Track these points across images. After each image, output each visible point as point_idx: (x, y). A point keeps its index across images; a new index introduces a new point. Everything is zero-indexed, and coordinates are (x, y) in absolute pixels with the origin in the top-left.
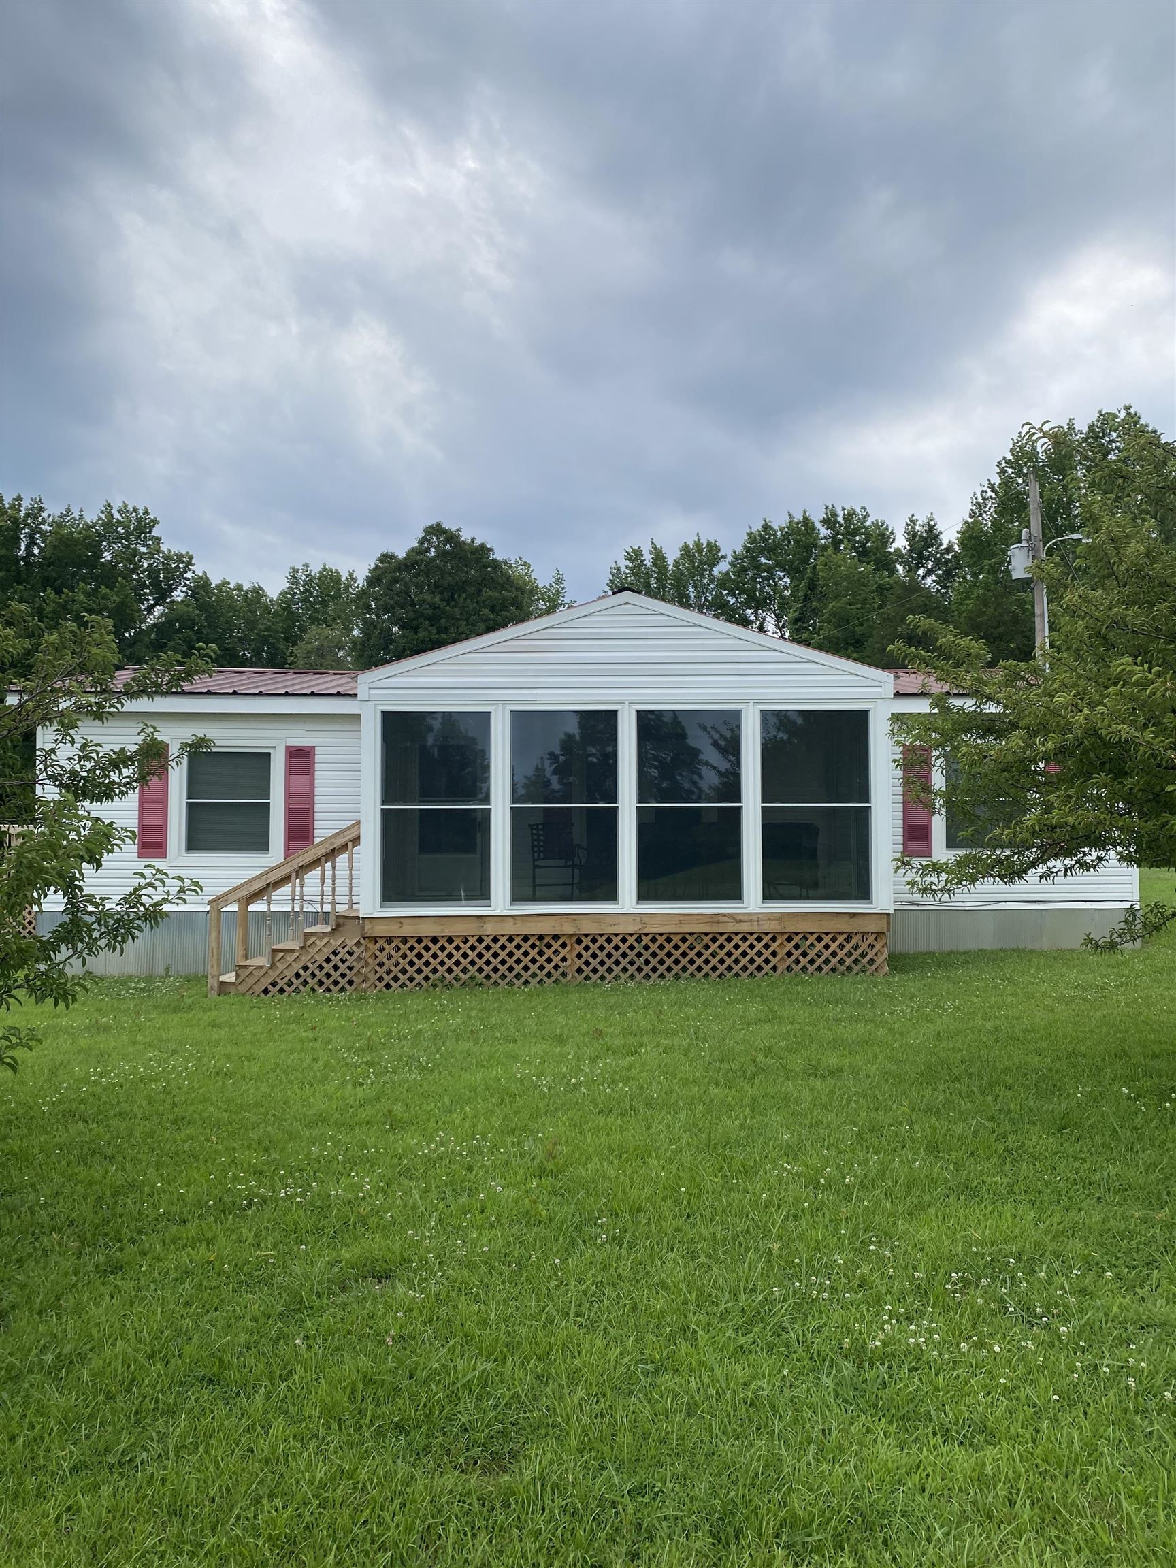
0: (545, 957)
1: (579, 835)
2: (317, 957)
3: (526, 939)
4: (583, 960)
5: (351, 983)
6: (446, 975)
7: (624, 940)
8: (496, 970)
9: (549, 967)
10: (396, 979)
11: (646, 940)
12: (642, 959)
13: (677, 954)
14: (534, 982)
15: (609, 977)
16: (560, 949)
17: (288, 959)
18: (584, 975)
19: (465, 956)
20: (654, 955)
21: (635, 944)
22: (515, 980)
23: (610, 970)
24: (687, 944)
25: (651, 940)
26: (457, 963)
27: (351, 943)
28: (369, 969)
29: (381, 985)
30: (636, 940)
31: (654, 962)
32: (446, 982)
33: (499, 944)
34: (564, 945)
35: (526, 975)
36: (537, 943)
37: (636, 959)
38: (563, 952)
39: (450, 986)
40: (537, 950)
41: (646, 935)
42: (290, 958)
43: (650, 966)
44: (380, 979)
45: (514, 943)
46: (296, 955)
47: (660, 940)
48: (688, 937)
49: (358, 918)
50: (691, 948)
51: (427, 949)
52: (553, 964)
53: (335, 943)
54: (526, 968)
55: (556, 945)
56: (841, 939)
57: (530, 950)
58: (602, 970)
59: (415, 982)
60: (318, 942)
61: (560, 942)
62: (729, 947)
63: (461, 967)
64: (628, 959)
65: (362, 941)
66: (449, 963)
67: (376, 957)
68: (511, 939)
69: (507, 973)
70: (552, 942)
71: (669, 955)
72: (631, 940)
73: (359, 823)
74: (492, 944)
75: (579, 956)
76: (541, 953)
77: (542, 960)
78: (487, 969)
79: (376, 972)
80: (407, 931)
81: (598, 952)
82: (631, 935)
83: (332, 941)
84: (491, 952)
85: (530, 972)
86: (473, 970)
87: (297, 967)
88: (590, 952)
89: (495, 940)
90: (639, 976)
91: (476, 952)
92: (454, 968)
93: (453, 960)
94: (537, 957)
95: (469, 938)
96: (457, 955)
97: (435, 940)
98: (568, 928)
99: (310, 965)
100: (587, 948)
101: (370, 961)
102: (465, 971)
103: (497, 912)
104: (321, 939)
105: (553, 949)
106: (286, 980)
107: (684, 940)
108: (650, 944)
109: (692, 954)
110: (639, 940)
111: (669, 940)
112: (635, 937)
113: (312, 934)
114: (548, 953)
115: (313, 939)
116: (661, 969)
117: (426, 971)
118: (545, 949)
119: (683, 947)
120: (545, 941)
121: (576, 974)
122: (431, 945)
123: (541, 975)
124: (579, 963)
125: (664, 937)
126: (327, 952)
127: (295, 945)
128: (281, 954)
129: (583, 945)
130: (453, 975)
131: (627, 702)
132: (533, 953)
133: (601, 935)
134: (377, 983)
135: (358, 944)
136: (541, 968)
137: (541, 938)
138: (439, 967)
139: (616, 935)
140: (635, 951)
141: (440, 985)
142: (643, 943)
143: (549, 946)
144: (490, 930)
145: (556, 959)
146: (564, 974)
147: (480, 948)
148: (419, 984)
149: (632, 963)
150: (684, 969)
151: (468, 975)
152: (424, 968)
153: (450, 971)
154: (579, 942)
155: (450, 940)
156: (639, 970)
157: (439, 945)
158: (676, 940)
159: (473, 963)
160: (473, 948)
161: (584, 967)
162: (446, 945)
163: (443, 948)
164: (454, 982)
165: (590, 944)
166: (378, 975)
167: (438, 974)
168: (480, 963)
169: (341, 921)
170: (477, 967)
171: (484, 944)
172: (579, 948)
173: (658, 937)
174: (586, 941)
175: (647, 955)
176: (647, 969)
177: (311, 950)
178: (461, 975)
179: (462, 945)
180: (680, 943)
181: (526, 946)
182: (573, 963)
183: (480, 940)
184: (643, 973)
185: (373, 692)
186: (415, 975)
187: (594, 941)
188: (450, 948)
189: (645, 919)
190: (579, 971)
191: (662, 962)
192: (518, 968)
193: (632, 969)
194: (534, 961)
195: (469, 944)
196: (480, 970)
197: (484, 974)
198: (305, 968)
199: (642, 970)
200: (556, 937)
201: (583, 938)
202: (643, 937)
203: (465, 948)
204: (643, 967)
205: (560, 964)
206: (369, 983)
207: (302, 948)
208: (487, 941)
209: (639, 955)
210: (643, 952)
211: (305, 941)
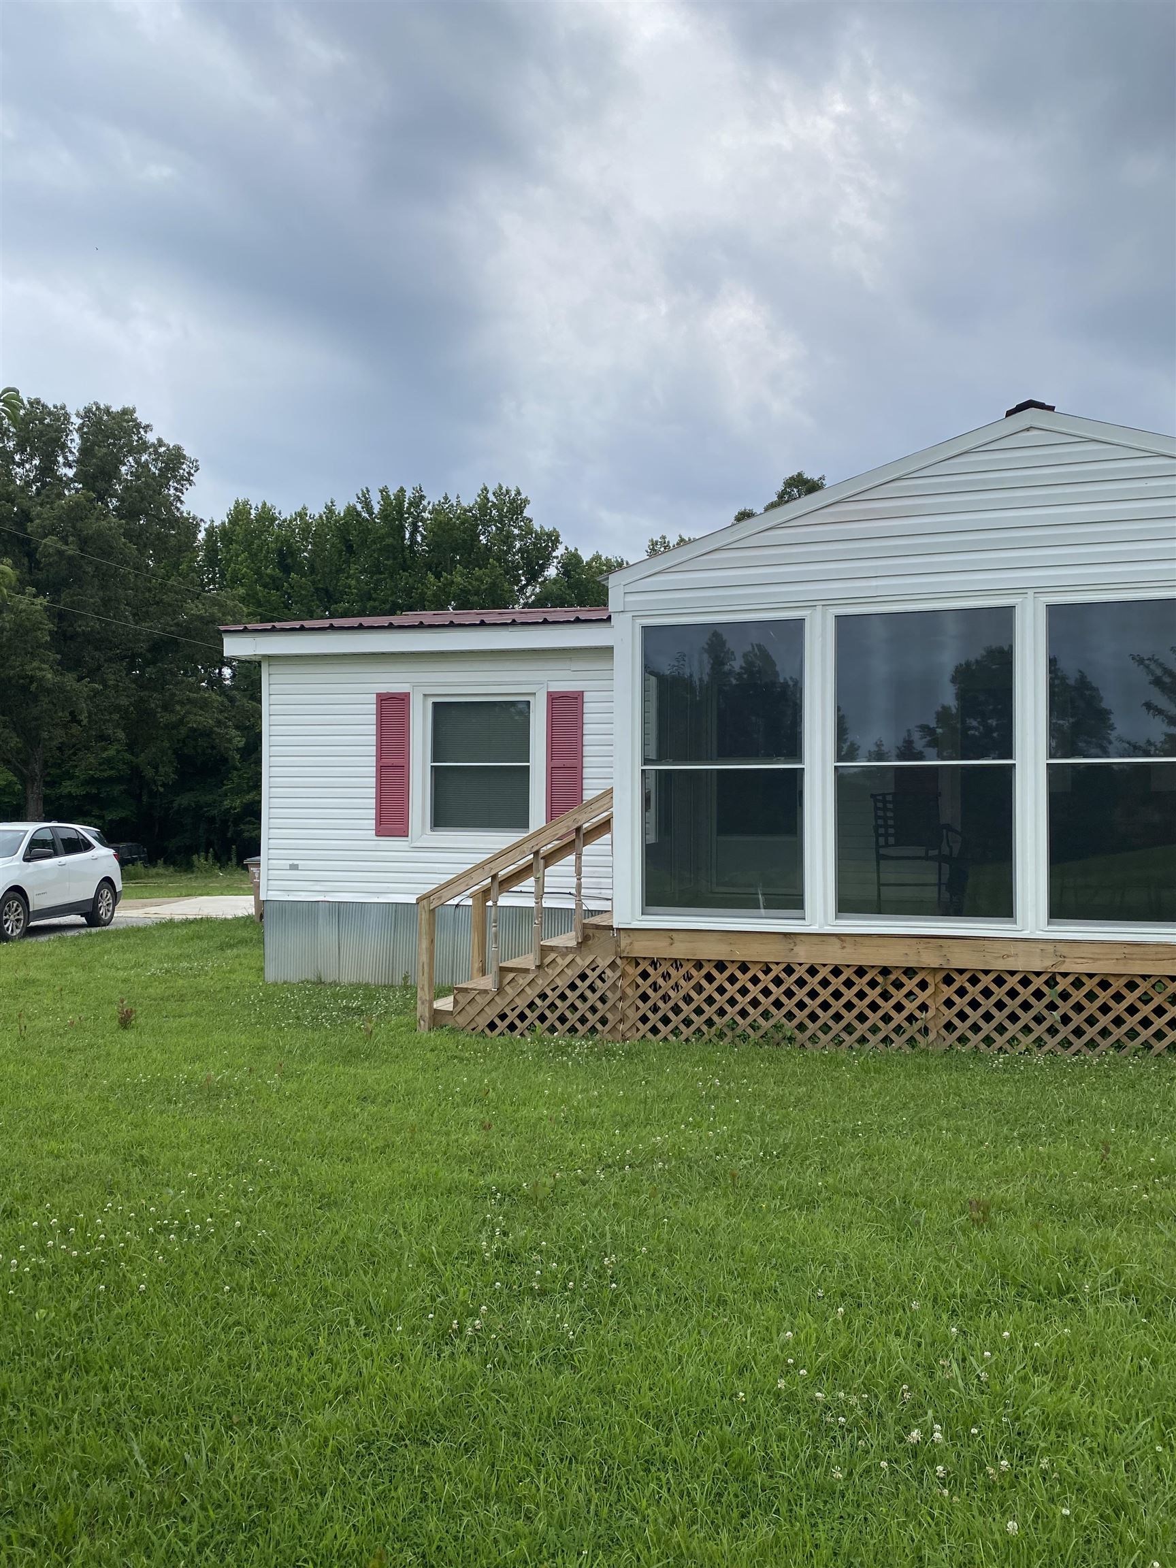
0: (892, 1002)
1: (950, 811)
2: (559, 982)
3: (861, 971)
4: (955, 1010)
5: (604, 1021)
6: (738, 1019)
7: (1025, 982)
8: (813, 1017)
9: (898, 1018)
10: (666, 1020)
11: (1063, 984)
12: (1056, 1015)
13: (1119, 1009)
14: (873, 1039)
15: (1000, 1040)
16: (917, 991)
17: (521, 981)
18: (957, 1034)
19: (766, 992)
20: (1079, 1008)
21: (1045, 989)
22: (844, 1035)
23: (1001, 1029)
24: (1138, 993)
25: (1072, 984)
26: (755, 1003)
27: (603, 963)
28: (628, 1002)
29: (644, 1028)
30: (1046, 983)
31: (1077, 1020)
32: (739, 1031)
33: (819, 977)
34: (923, 985)
35: (861, 1029)
36: (880, 979)
37: (1045, 1013)
38: (922, 996)
39: (745, 1038)
40: (878, 990)
41: (1065, 975)
42: (522, 981)
43: (1072, 1026)
44: (644, 1019)
45: (843, 978)
46: (531, 976)
47: (1090, 985)
48: (1139, 981)
49: (611, 928)
50: (1146, 1000)
51: (710, 978)
52: (905, 1013)
53: (582, 963)
54: (862, 1018)
55: (910, 984)
57: (867, 990)
58: (987, 1028)
59: (693, 1028)
60: (559, 960)
61: (917, 979)
63: (760, 1009)
64: (1032, 1013)
65: (618, 961)
66: (743, 1002)
67: (638, 986)
68: (836, 972)
69: (831, 1023)
70: (904, 979)
71: (1105, 1009)
72: (1038, 983)
73: (611, 791)
74: (807, 977)
75: (949, 1003)
76: (885, 996)
77: (887, 1007)
78: (801, 1016)
79: (638, 1008)
80: (680, 950)
81: (980, 999)
82: (1038, 974)
83: (578, 960)
84: (807, 989)
85: (868, 1024)
86: (778, 1015)
87: (531, 993)
88: (967, 998)
89: (812, 971)
90: (1051, 1042)
91: (783, 988)
92: (750, 1010)
93: (749, 998)
94: (880, 1001)
95: (773, 967)
96: (754, 991)
97: (721, 966)
98: (930, 959)
99: (549, 992)
100: (961, 992)
101: (629, 991)
102: (766, 1015)
103: (814, 929)
104: (564, 955)
105: (905, 991)
106: (517, 1012)
107: (1132, 986)
108: (1071, 990)
109: (1146, 1010)
110: (1051, 982)
111: (1104, 985)
112: (1044, 978)
113: (552, 949)
114: (898, 996)
115: (553, 956)
116: (1091, 1032)
117: (709, 1011)
118: (892, 990)
119: (1131, 998)
120: (892, 977)
121: (944, 1032)
122: (715, 973)
123: (886, 1029)
124: (949, 1014)
125: (1096, 980)
126: (572, 974)
127: (528, 961)
128: (511, 975)
129: (955, 986)
130: (749, 1020)
131: (1030, 592)
132: (873, 995)
133: (986, 972)
134: (640, 1025)
135: (613, 965)
136: (887, 1019)
137: (885, 971)
138: (727, 1007)
139: (1012, 973)
140: (1045, 1001)
141: (730, 1034)
142: (1059, 988)
143: (898, 985)
144: (803, 955)
145: (910, 1007)
146: (925, 1031)
147: (789, 981)
148: (699, 1030)
149: (1039, 1019)
150: (1132, 1034)
151: (772, 1022)
152: (705, 1007)
153: (743, 1013)
154: (948, 980)
155: (744, 968)
156: (1052, 1031)
157: (727, 974)
158: (1117, 985)
159: (778, 1004)
160: (778, 981)
161: (956, 1022)
162: (738, 974)
163: (732, 979)
164: (750, 1031)
165: (967, 985)
166: (640, 1014)
167: (727, 1018)
168: (789, 1004)
169: (590, 932)
170: (784, 1011)
171: (795, 977)
172: (948, 992)
173: (1085, 979)
174: (960, 981)
175: (1065, 1007)
176: (1065, 1031)
177: (550, 971)
178: (761, 1021)
179: (761, 976)
180: (1125, 992)
181: (861, 983)
182: (938, 1015)
183: (789, 970)
184: (1059, 1037)
185: (630, 598)
186: (693, 1017)
187: (974, 981)
188: (743, 979)
189: (1063, 949)
190: (949, 1026)
191: (1091, 1021)
192: (849, 1017)
193: (1039, 1030)
194: (874, 1007)
195: (772, 975)
196: (790, 1016)
197: (795, 1022)
198: (543, 996)
199: (1057, 1031)
200: (910, 972)
201: (955, 976)
202: (1059, 978)
203: (766, 980)
204: (1060, 1027)
205: (917, 1014)
206: (628, 1024)
207: (538, 967)
208: (800, 972)
209: (1052, 1007)
210: (1059, 1002)
211: (542, 958)
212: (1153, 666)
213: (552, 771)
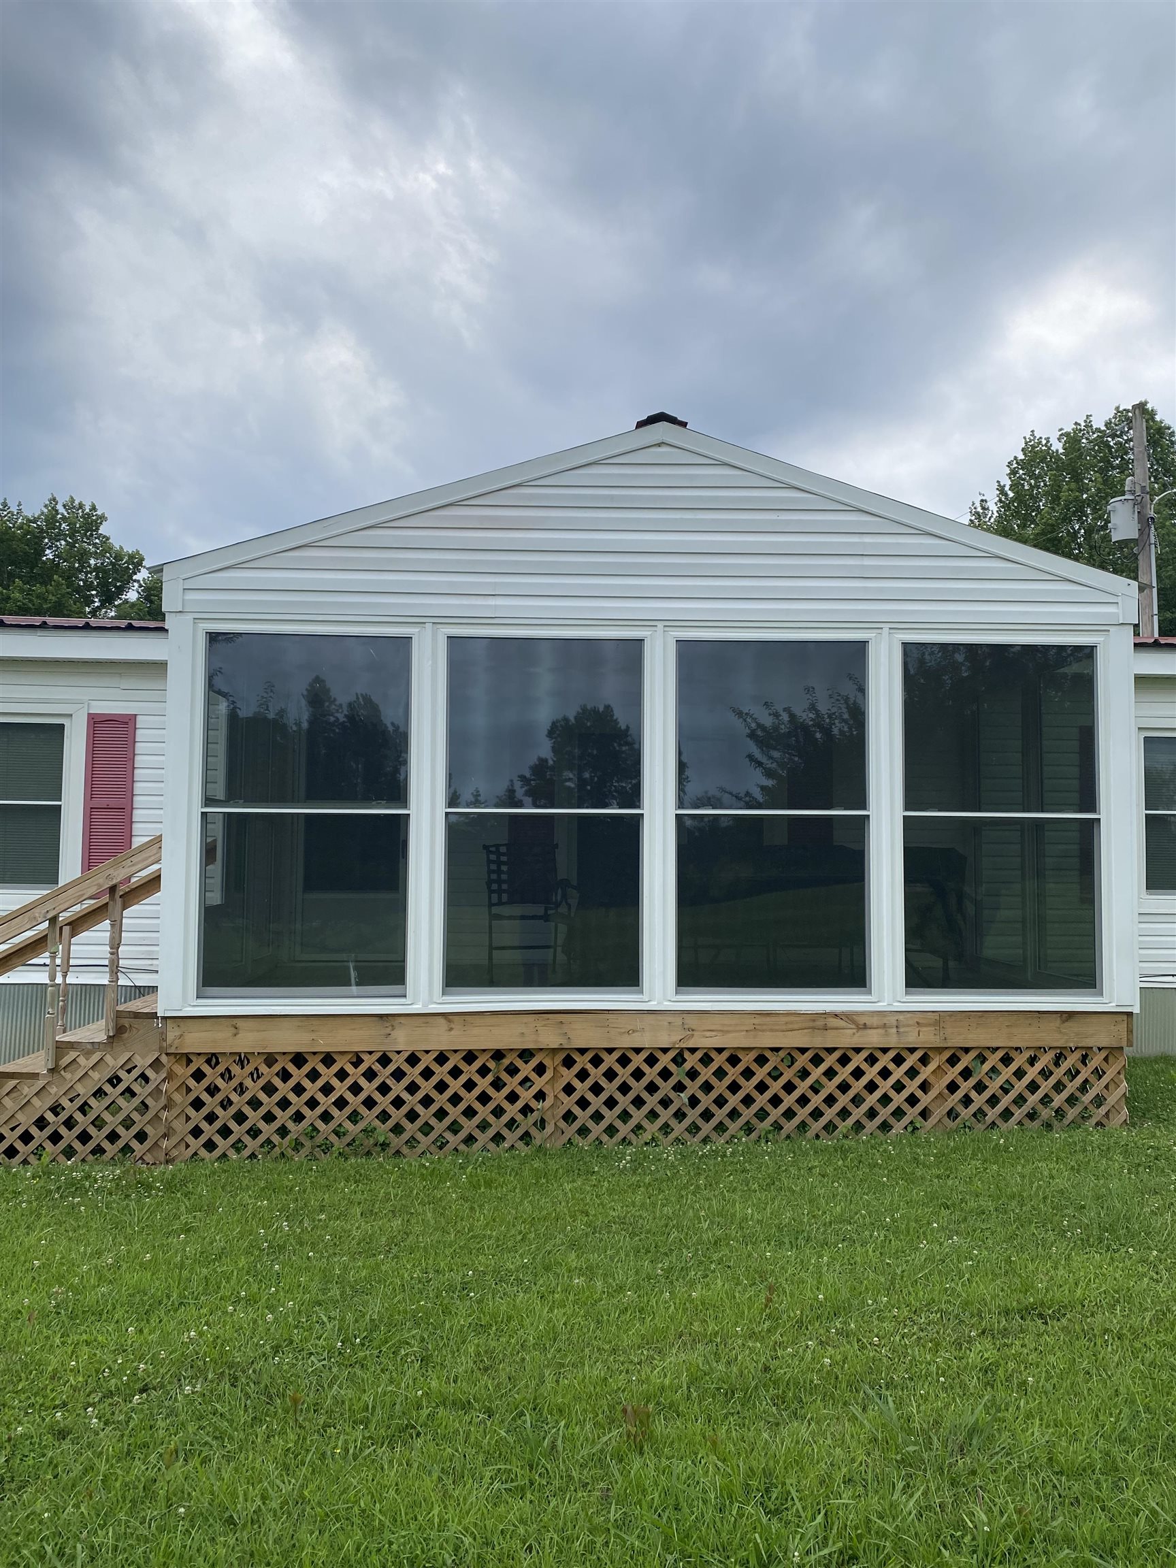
0: (505, 1091)
1: (566, 864)
2: (80, 1089)
3: (470, 1057)
4: (576, 1096)
5: (141, 1137)
6: (320, 1125)
7: (651, 1060)
8: (412, 1116)
9: (512, 1110)
10: (225, 1132)
11: (691, 1061)
12: (684, 1096)
13: (748, 1087)
14: (483, 1138)
15: (624, 1129)
16: (533, 1076)
17: (26, 1090)
18: (577, 1125)
19: (356, 1089)
20: (707, 1087)
21: (672, 1068)
22: (448, 1136)
23: (625, 1116)
24: (768, 1067)
25: (701, 1060)
26: (341, 1103)
27: (143, 1062)
28: (175, 1112)
29: (196, 1144)
30: (674, 1060)
31: (706, 1101)
32: (319, 1139)
33: (420, 1067)
34: (540, 1070)
35: (469, 1126)
36: (491, 1065)
37: (672, 1095)
38: (539, 1083)
39: (326, 1148)
40: (490, 1078)
41: (693, 1050)
42: (28, 1090)
43: (700, 1108)
44: (197, 1132)
45: (449, 1066)
46: (41, 1083)
47: (719, 1060)
48: (768, 1054)
49: (154, 1015)
50: (775, 1075)
51: (285, 1076)
52: (520, 1104)
53: (114, 1062)
54: (470, 1113)
55: (526, 1069)
56: (1045, 1060)
57: (477, 1078)
58: (610, 1116)
59: (261, 1139)
60: (82, 1060)
61: (534, 1063)
62: (844, 1073)
63: (348, 1110)
64: (659, 1095)
65: (164, 1059)
66: (325, 1102)
67: (189, 1090)
68: (441, 1059)
69: (433, 1122)
70: (519, 1063)
71: (734, 1087)
72: (665, 1060)
73: (158, 840)
74: (406, 1068)
75: (569, 1089)
76: (497, 1084)
77: (498, 1097)
78: (397, 1115)
79: (188, 1118)
80: (246, 1042)
81: (603, 1082)
82: (665, 1051)
83: (108, 1059)
84: (405, 1082)
85: (477, 1120)
86: (369, 1116)
87: (40, 1106)
88: (589, 1082)
89: (413, 1060)
90: (679, 1128)
91: (377, 1082)
92: (335, 1112)
93: (333, 1097)
94: (491, 1092)
95: (365, 1057)
96: (341, 1088)
97: (299, 1059)
98: (549, 1038)
99: (65, 1103)
100: (583, 1075)
101: (177, 1097)
102: (354, 1117)
103: (417, 1008)
104: (88, 1054)
105: (520, 1077)
106: (19, 1131)
107: (761, 1060)
108: (699, 1067)
109: (776, 1087)
110: (679, 1060)
111: (734, 1060)
112: (671, 1054)
113: (72, 1045)
114: (512, 1083)
115: (72, 1055)
116: (720, 1114)
117: (282, 1117)
118: (505, 1077)
119: (761, 1074)
120: (506, 1062)
121: (562, 1124)
122: (291, 1068)
123: (497, 1125)
124: (569, 1102)
125: (726, 1055)
126: (98, 1078)
127: (37, 1062)
128: (13, 1083)
129: (576, 1069)
130: (333, 1125)
131: (660, 624)
132: (483, 1084)
133: (610, 1051)
134: (190, 1139)
135: (156, 1064)
136: (498, 1112)
137: (498, 1055)
138: (306, 1111)
139: (638, 1051)
140: (672, 1081)
141: (308, 1144)
142: (687, 1066)
143: (512, 1071)
144: (402, 1041)
145: (526, 1096)
146: (542, 1124)
147: (384, 1074)
148: (268, 1141)
149: (665, 1103)
150: (762, 1115)
151: (361, 1125)
152: (277, 1112)
153: (326, 1117)
154: (569, 1062)
155: (328, 1060)
156: (680, 1115)
157: (306, 1069)
158: (747, 1060)
159: (369, 1103)
160: (370, 1075)
161: (577, 1110)
162: (321, 1068)
163: (314, 1075)
164: (333, 1138)
165: (589, 1067)
166: (191, 1125)
167: (305, 1124)
168: (383, 1102)
169: (126, 1022)
170: (377, 1110)
171: (391, 1068)
172: (568, 1075)
173: (713, 1054)
174: (582, 1062)
175: (693, 1087)
176: (693, 1115)
177: (68, 1075)
178: (348, 1125)
179: (349, 1069)
180: (754, 1067)
181: (470, 1071)
182: (557, 1104)
183: (384, 1060)
184: (687, 1122)
185: (191, 596)
186: (262, 1125)
187: (596, 1061)
188: (327, 1074)
189: (692, 1021)
190: (569, 1117)
191: (720, 1102)
192: (454, 1113)
193: (665, 1115)
194: (484, 1098)
195: (363, 1068)
196: (384, 1116)
197: (390, 1123)
198: (56, 1109)
199: (684, 1115)
200: (526, 1055)
201: (576, 1056)
202: (687, 1055)
203: (355, 1074)
204: (687, 1110)
205: (534, 1104)
206: (174, 1140)
207: (51, 1071)
208: (398, 1062)
209: (680, 1087)
210: (687, 1082)
211: (58, 1058)
212: (749, 720)
213: (91, 812)
